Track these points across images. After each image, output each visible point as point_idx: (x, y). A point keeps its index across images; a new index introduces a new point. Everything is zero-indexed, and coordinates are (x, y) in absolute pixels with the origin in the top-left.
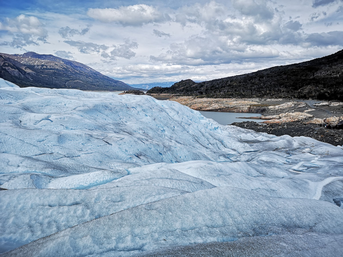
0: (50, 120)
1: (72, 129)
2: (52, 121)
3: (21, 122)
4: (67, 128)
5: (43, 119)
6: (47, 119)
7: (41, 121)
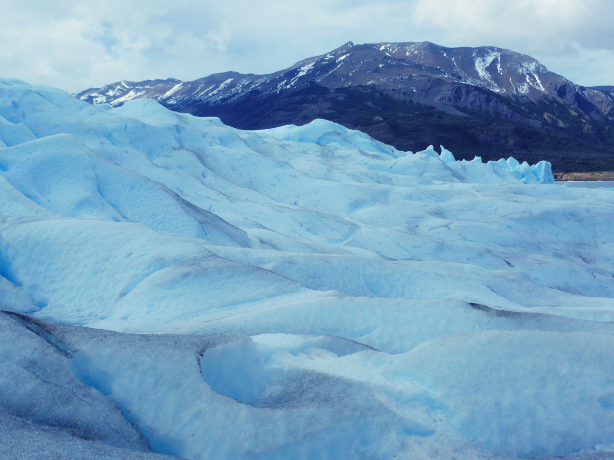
0: (448, 227)
1: (471, 241)
2: (450, 229)
3: (417, 226)
4: (465, 238)
5: (442, 226)
6: (447, 226)
7: (438, 227)
